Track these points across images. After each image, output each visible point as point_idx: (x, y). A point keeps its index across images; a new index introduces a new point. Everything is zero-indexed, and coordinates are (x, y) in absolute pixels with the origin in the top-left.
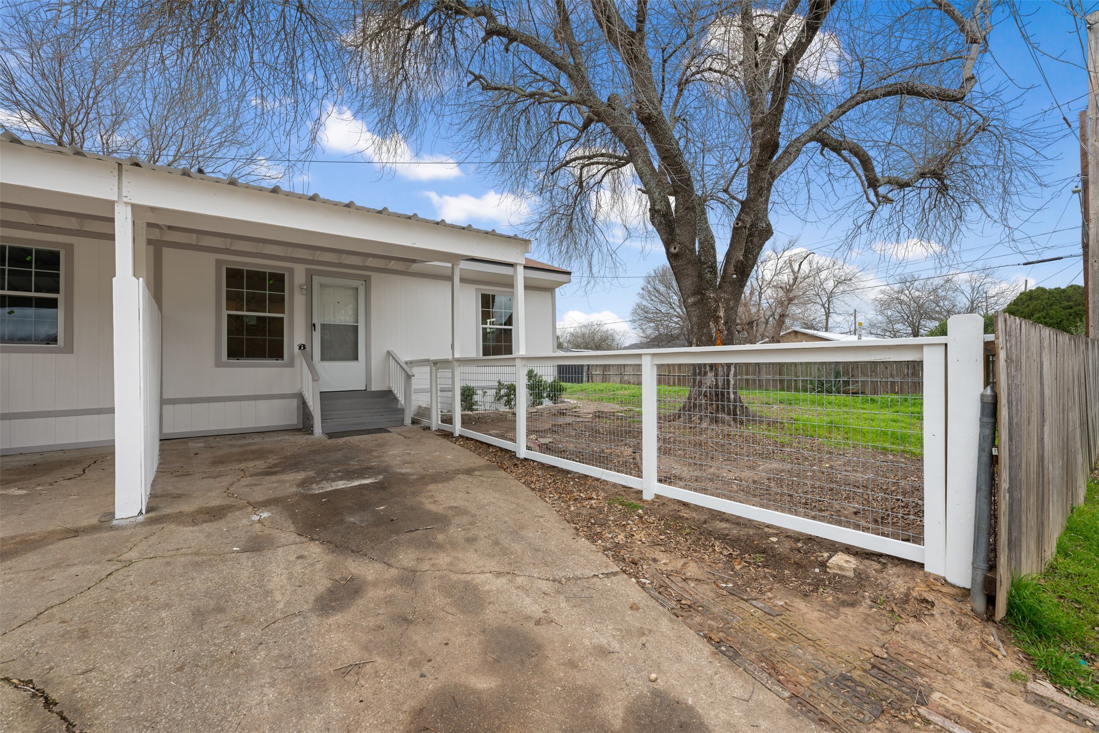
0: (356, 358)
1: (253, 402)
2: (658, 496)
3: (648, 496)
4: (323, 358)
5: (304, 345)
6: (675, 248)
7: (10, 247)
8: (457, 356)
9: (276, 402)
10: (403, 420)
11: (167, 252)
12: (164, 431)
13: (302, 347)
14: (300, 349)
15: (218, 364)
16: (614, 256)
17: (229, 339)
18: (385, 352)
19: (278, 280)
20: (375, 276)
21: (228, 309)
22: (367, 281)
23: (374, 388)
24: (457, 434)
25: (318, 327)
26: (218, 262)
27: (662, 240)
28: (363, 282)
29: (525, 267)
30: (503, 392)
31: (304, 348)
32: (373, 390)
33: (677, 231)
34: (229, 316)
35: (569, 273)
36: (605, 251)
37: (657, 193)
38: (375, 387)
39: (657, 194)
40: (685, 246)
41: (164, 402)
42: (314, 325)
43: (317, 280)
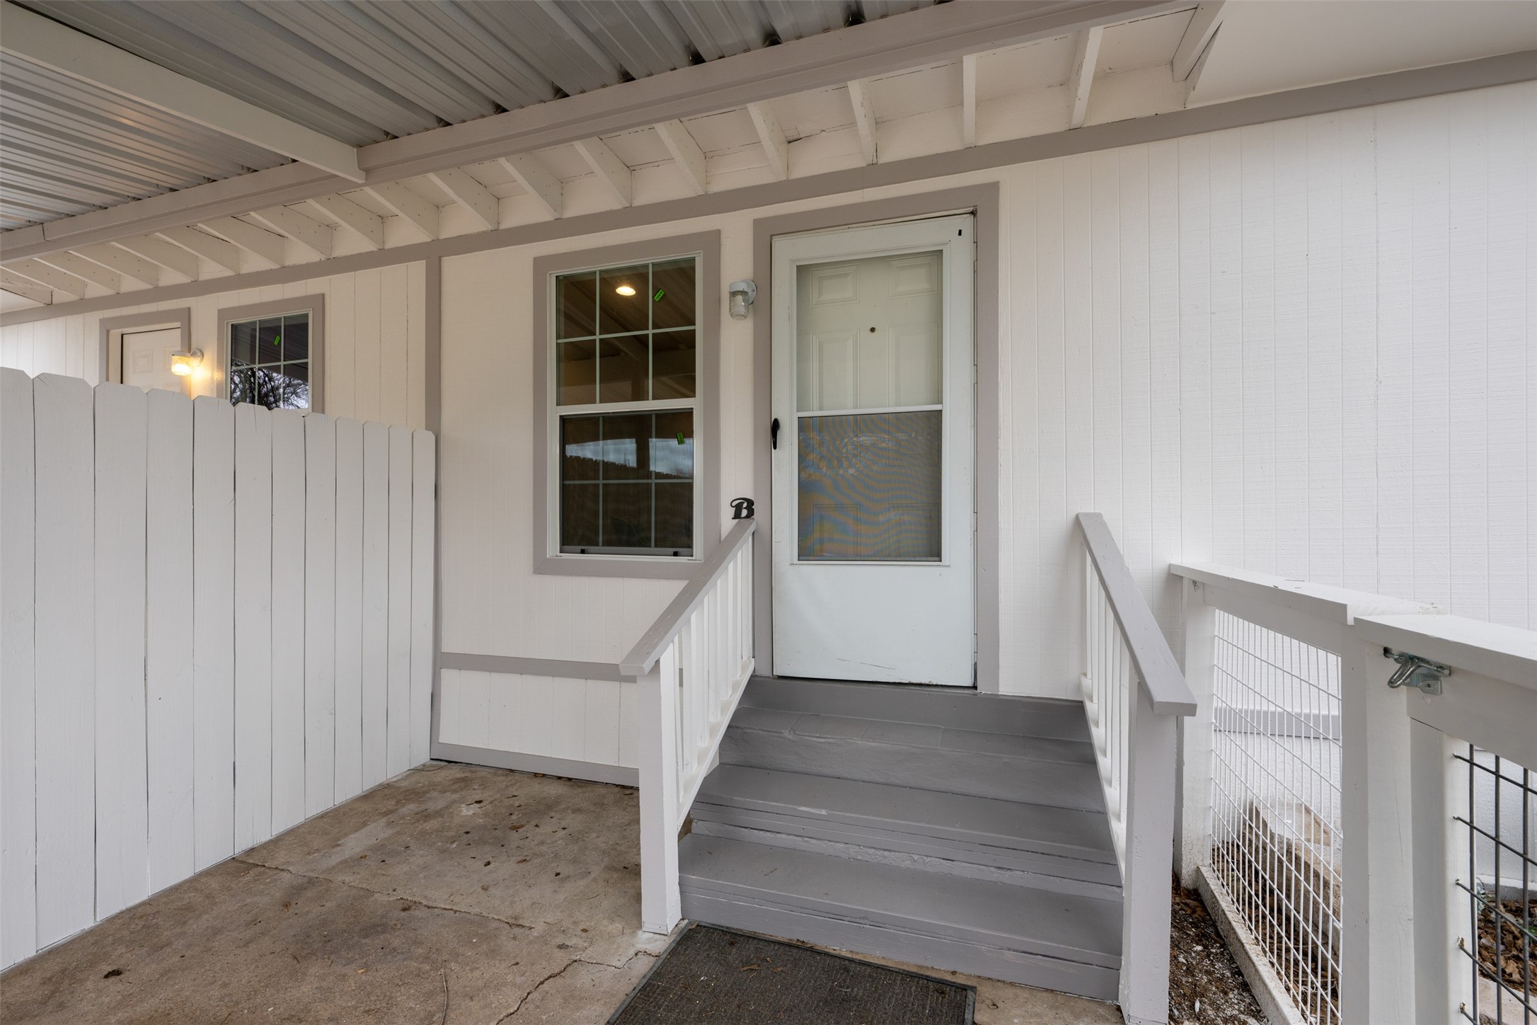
0: (933, 551)
4: (807, 552)
5: (750, 503)
7: (260, 324)
12: (442, 740)
13: (744, 509)
14: (737, 515)
15: (542, 566)
17: (565, 491)
19: (676, 286)
21: (560, 400)
22: (982, 207)
23: (1011, 684)
25: (789, 436)
26: (540, 264)
28: (966, 223)
31: (750, 512)
32: (1005, 693)
34: (564, 420)
38: (1016, 680)
41: (442, 660)
42: (775, 426)
43: (789, 252)
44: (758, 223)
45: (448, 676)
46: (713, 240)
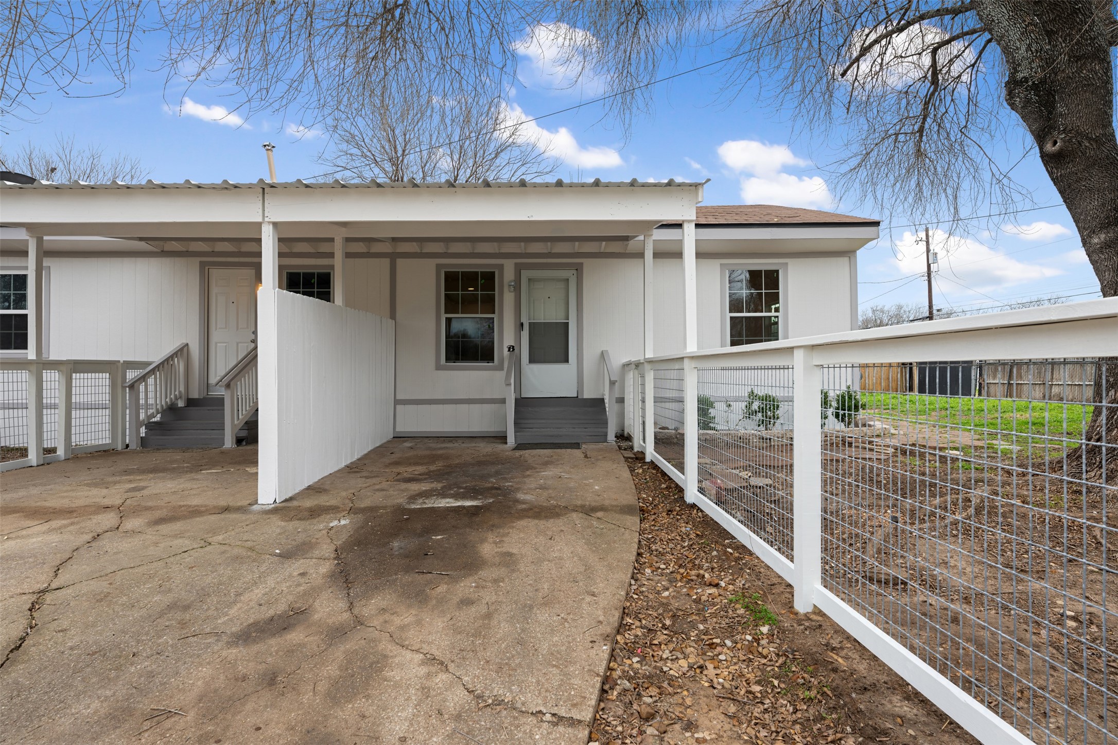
0: (566, 360)
1: (465, 406)
2: (818, 612)
3: (802, 605)
4: (532, 360)
5: (513, 347)
6: (1055, 143)
7: (303, 273)
8: (649, 355)
9: (487, 407)
10: (606, 435)
11: (400, 262)
12: (397, 430)
13: (511, 349)
14: (509, 351)
15: (439, 367)
16: (1005, 181)
17: (447, 342)
18: (599, 352)
19: (488, 279)
20: (586, 262)
21: (446, 312)
22: (579, 269)
23: (586, 395)
24: (648, 459)
25: (526, 328)
26: (439, 267)
27: (1032, 132)
28: (575, 272)
29: (698, 226)
30: (755, 406)
31: (514, 350)
32: (585, 397)
33: (1060, 108)
35: (877, 224)
36: (987, 176)
37: (1024, 48)
38: (588, 394)
39: (1023, 50)
40: (1078, 133)
41: (397, 402)
42: (522, 324)
43: (525, 274)
44: (516, 264)
45: (398, 407)
46: (501, 267)
